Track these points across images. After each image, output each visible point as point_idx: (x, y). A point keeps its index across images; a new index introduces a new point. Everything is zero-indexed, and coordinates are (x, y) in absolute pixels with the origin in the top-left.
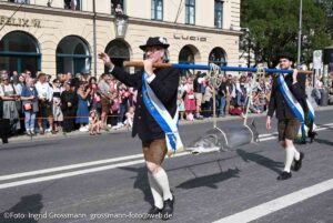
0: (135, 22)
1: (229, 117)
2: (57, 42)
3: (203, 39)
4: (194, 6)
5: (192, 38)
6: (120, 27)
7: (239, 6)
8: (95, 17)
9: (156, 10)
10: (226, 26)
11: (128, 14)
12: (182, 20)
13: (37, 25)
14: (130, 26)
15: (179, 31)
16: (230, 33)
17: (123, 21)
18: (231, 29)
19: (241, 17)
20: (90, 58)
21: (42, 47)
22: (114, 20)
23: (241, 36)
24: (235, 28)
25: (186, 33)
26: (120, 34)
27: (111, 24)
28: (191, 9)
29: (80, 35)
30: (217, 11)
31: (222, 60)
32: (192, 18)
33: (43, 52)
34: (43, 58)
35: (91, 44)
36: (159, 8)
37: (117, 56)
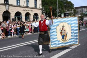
0: (12, 6)
3: (32, 11)
4: (29, 1)
5: (28, 10)
6: (7, 7)
7: (41, 2)
9: (18, 2)
10: (38, 7)
11: (9, 3)
12: (25, 5)
14: (10, 7)
15: (25, 8)
16: (39, 9)
17: (8, 6)
18: (39, 8)
19: (42, 5)
22: (5, 5)
23: (42, 10)
24: (40, 8)
25: (27, 9)
26: (7, 9)
27: (4, 6)
28: (28, 2)
30: (35, 3)
31: (37, 17)
32: (28, 5)
36: (19, 2)
37: (6, 16)
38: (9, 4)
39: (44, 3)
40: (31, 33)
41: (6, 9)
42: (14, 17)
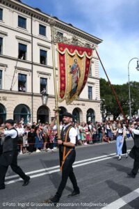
0: (51, 97)
1: (104, 143)
2: (14, 107)
3: (83, 105)
6: (45, 99)
7: (99, 89)
8: (32, 95)
10: (94, 98)
11: (48, 93)
13: (5, 99)
14: (49, 99)
18: (96, 100)
19: (100, 94)
20: (30, 115)
21: (7, 110)
22: (41, 96)
25: (75, 102)
27: (40, 98)
29: (25, 103)
30: (89, 91)
31: (92, 115)
33: (7, 113)
34: (7, 115)
35: (31, 108)
37: (43, 113)
38: (47, 95)
39: (103, 91)
40: (88, 143)
41: (43, 102)
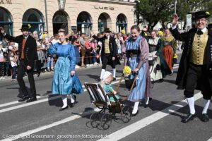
2: (23, 13)
3: (112, 9)
5: (106, 8)
6: (62, 2)
14: (67, 1)
16: (128, 4)
18: (128, 1)
20: (43, 24)
26: (62, 7)
31: (124, 22)
33: (13, 21)
37: (59, 22)
41: (60, 7)
42: (76, 25)
